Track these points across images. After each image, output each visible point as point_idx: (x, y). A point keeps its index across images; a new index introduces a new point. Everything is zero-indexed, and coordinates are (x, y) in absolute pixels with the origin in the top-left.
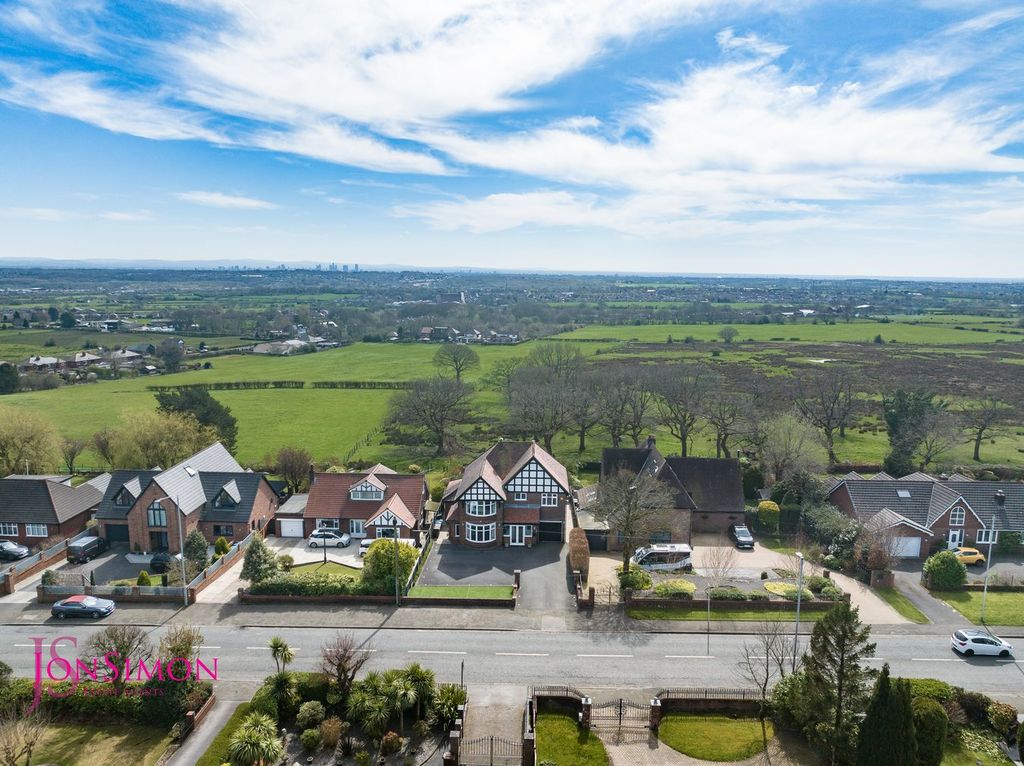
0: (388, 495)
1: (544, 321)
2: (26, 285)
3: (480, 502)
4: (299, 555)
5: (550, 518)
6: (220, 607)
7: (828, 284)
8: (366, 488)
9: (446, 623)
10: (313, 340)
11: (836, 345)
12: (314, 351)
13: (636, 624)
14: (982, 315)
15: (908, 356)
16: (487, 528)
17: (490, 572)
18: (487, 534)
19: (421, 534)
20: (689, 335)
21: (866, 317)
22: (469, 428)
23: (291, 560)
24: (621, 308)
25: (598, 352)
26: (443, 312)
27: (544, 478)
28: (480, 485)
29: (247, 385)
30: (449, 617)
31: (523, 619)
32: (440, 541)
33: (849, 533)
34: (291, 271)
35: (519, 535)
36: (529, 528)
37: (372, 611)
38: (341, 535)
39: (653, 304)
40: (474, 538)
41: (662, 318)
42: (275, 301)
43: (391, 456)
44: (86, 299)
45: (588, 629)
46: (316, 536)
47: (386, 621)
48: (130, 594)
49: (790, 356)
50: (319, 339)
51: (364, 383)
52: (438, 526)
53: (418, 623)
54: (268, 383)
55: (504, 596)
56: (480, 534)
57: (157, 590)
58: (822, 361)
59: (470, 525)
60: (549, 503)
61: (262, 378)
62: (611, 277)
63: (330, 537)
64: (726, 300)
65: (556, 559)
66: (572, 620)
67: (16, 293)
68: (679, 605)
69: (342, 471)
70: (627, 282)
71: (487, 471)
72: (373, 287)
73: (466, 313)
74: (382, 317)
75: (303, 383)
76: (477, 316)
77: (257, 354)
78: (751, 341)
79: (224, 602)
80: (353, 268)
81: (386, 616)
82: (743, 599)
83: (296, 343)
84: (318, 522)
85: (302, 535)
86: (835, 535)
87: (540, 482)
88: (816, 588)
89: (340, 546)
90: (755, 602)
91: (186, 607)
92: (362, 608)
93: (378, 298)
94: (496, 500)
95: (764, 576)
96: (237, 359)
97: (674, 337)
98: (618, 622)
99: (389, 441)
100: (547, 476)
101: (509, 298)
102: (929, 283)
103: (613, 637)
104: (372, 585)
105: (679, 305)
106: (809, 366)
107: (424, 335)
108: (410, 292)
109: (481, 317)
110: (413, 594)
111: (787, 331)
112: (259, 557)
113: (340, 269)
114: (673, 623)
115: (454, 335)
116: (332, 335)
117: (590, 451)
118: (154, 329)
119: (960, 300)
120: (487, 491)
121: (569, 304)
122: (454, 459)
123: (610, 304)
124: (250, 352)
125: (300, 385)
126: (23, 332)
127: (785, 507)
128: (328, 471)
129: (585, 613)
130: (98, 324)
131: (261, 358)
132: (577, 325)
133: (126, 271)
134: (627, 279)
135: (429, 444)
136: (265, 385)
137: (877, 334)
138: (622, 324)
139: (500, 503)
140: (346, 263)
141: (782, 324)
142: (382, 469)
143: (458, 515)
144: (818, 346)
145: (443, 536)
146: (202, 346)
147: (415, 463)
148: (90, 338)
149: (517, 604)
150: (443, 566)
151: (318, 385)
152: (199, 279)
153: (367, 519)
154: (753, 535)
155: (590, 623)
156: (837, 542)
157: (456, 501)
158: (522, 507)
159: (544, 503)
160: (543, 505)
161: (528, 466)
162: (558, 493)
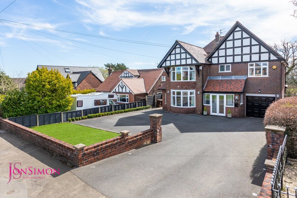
5: (260, 92)
8: (126, 74)
16: (185, 94)
18: (185, 100)
27: (251, 46)
28: (178, 51)
35: (220, 104)
36: (230, 97)
60: (258, 73)
87: (246, 50)
158: (226, 79)
159: (252, 74)
160: (249, 76)
161: (232, 35)
162: (269, 60)
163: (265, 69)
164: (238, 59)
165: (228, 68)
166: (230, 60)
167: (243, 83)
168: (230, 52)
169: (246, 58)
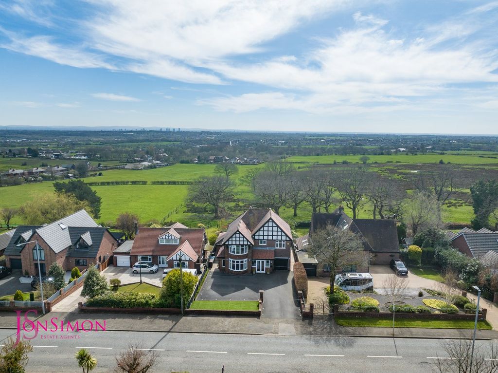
0: (182, 241)
1: (271, 154)
2: (19, 138)
3: (238, 246)
4: (125, 278)
5: (281, 256)
6: (66, 315)
7: (410, 137)
8: (169, 237)
9: (214, 328)
10: (155, 162)
11: (420, 164)
12: (155, 168)
13: (343, 329)
14: (491, 151)
15: (460, 170)
16: (242, 262)
17: (244, 290)
18: (242, 266)
19: (202, 265)
20: (344, 160)
21: (432, 152)
22: (232, 204)
23: (119, 282)
24: (309, 148)
25: (299, 168)
26: (220, 149)
27: (277, 231)
28: (238, 235)
29: (117, 183)
30: (216, 324)
31: (266, 326)
32: (213, 270)
33: (472, 266)
34: (148, 131)
35: (262, 266)
36: (268, 262)
37: (165, 319)
38: (152, 266)
39: (325, 146)
40: (234, 268)
41: (330, 152)
42: (139, 145)
43: (189, 219)
44: (48, 144)
45: (311, 334)
46: (137, 267)
47: (173, 327)
48: (8, 306)
49: (398, 169)
50: (158, 162)
51: (178, 182)
52: (212, 260)
53: (196, 328)
54: (128, 182)
55: (253, 309)
56: (238, 266)
57: (26, 304)
58: (416, 172)
59: (232, 260)
60: (280, 246)
61: (126, 180)
62: (303, 134)
63: (145, 267)
64: (360, 145)
65: (286, 282)
66: (299, 326)
67: (14, 142)
68: (370, 315)
69: (159, 227)
70: (311, 136)
71: (242, 227)
72: (187, 138)
73: (232, 150)
74: (190, 151)
75: (146, 182)
76: (237, 151)
77: (127, 169)
78: (376, 163)
79: (70, 311)
80: (178, 130)
81: (174, 323)
82: (413, 312)
83: (146, 164)
84: (139, 258)
85: (129, 265)
86: (463, 267)
87: (275, 233)
88: (460, 305)
89: (151, 272)
90: (422, 314)
91: (44, 315)
92: (159, 316)
93: (189, 144)
94: (247, 245)
95: (421, 295)
96: (116, 171)
97: (337, 161)
98: (331, 328)
99: (188, 211)
100: (279, 230)
101: (253, 143)
102: (460, 137)
103: (328, 340)
104: (166, 301)
105: (337, 147)
106: (410, 174)
107: (211, 160)
108: (204, 141)
109: (240, 152)
110: (194, 307)
111: (394, 158)
112: (93, 281)
113: (172, 130)
114: (368, 329)
115: (226, 160)
116: (165, 160)
117: (299, 216)
118: (78, 157)
119: (476, 144)
120: (242, 239)
121: (283, 146)
122: (223, 220)
123: (303, 146)
124: (124, 168)
125: (145, 183)
126: (12, 159)
127: (425, 249)
128: (151, 227)
129: (307, 321)
130: (50, 155)
131: (128, 171)
132: (288, 156)
133: (68, 132)
134: (311, 135)
135: (210, 213)
136: (127, 183)
137: (441, 159)
138: (310, 155)
139: (250, 247)
140: (174, 128)
141: (390, 155)
142: (179, 225)
143: (224, 254)
144: (411, 165)
145: (215, 266)
146: (99, 164)
147: (202, 223)
148: (45, 162)
149: (262, 315)
150: (214, 286)
151: (154, 183)
152: (103, 135)
153: (169, 256)
154: (406, 266)
155: (311, 329)
156: (465, 272)
157: (223, 245)
158: (263, 249)
159: (277, 247)
160: (276, 248)
161: (267, 224)
162: (286, 240)
163: (284, 244)
164: (270, 238)
165: (264, 243)
166: (266, 238)
167: (274, 252)
168: (266, 233)
169: (275, 238)
